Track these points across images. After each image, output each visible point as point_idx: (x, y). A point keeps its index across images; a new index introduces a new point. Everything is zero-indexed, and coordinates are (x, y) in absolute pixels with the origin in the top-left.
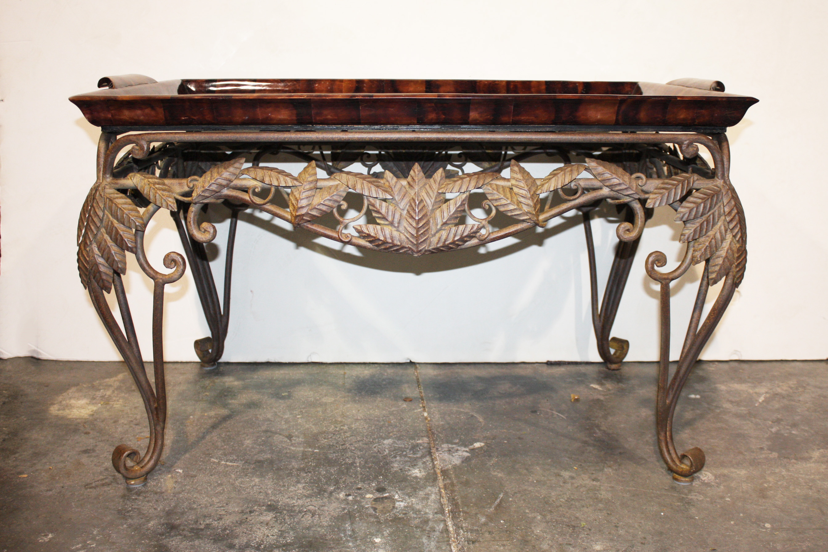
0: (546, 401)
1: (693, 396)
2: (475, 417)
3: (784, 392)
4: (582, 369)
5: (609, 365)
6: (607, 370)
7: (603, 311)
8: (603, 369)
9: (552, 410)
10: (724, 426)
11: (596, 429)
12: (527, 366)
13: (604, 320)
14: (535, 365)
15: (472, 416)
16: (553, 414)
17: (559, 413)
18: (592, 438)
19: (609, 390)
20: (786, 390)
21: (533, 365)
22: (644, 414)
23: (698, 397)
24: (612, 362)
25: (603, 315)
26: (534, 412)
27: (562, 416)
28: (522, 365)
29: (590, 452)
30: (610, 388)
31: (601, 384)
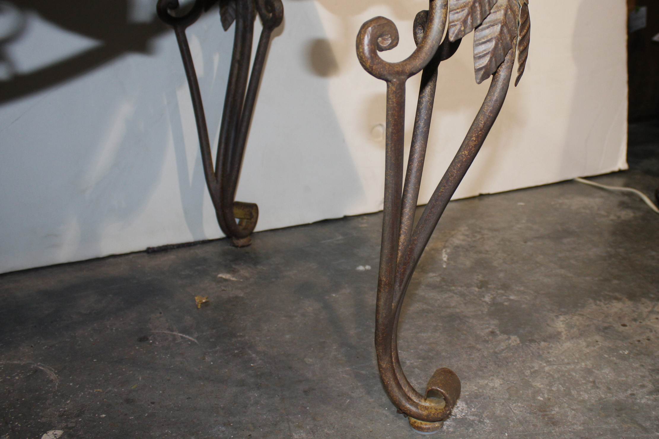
0: (158, 315)
1: (361, 268)
2: (42, 371)
3: (463, 243)
4: (199, 252)
5: (235, 241)
6: (233, 248)
7: (220, 167)
8: (227, 247)
9: (172, 331)
10: (425, 307)
11: (250, 352)
12: (119, 260)
13: (222, 180)
14: (131, 257)
15: (36, 371)
16: (175, 339)
17: (183, 332)
18: (250, 372)
19: (247, 279)
20: (464, 240)
21: (127, 257)
22: (310, 309)
23: (368, 267)
24: (239, 236)
25: (220, 173)
26: (143, 339)
27: (190, 338)
28: (111, 260)
29: (257, 403)
30: (247, 275)
31: (233, 271)
